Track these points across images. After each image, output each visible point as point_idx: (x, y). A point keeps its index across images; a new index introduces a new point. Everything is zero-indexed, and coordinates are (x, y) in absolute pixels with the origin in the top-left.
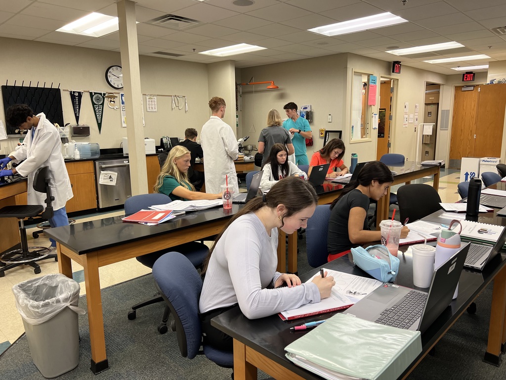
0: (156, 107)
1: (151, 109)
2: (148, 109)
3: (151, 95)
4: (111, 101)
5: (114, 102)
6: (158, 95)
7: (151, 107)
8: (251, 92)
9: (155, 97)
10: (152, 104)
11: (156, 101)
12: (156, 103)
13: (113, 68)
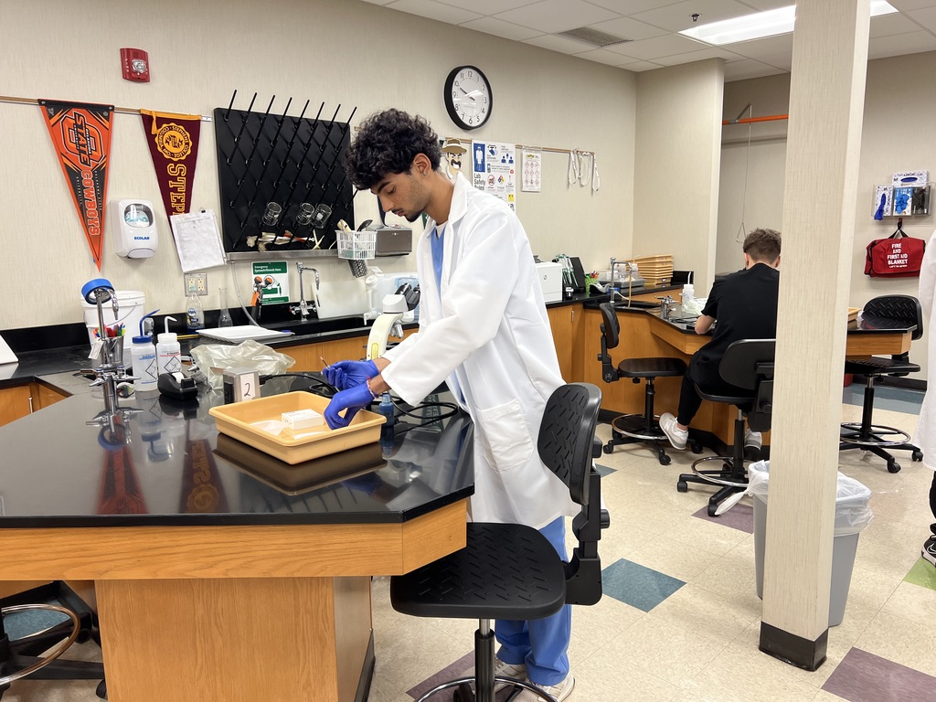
0: (539, 180)
1: (529, 184)
2: (524, 184)
3: (531, 149)
4: (453, 162)
5: (459, 163)
6: (545, 149)
7: (529, 180)
8: (743, 142)
9: (538, 155)
10: (532, 172)
11: (540, 163)
12: (539, 170)
13: (462, 72)
